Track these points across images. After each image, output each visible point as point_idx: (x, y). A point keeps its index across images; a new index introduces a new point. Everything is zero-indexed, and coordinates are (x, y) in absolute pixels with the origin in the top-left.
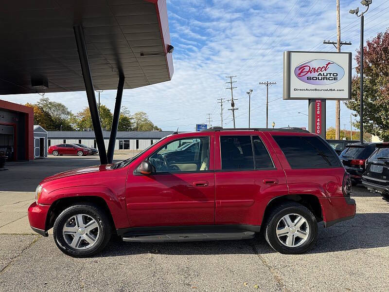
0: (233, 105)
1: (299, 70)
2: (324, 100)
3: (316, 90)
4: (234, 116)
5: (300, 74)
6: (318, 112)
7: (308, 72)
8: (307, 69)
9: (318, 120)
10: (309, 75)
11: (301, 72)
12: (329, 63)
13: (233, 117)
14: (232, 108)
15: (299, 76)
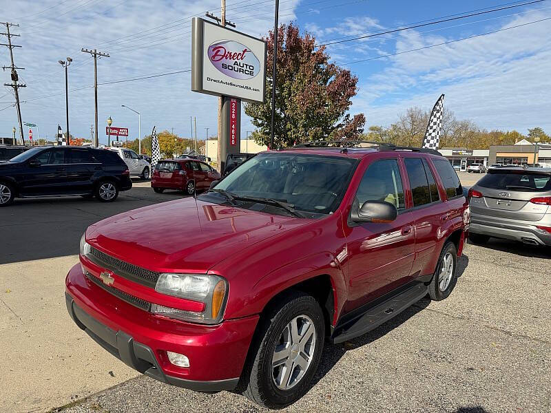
0: (15, 77)
1: (213, 51)
2: (239, 100)
3: (231, 84)
4: (17, 98)
5: (214, 57)
6: (233, 116)
7: (223, 56)
8: (222, 52)
9: (233, 127)
10: (224, 61)
11: (216, 55)
12: (246, 50)
13: (16, 101)
14: (13, 83)
15: (213, 59)
